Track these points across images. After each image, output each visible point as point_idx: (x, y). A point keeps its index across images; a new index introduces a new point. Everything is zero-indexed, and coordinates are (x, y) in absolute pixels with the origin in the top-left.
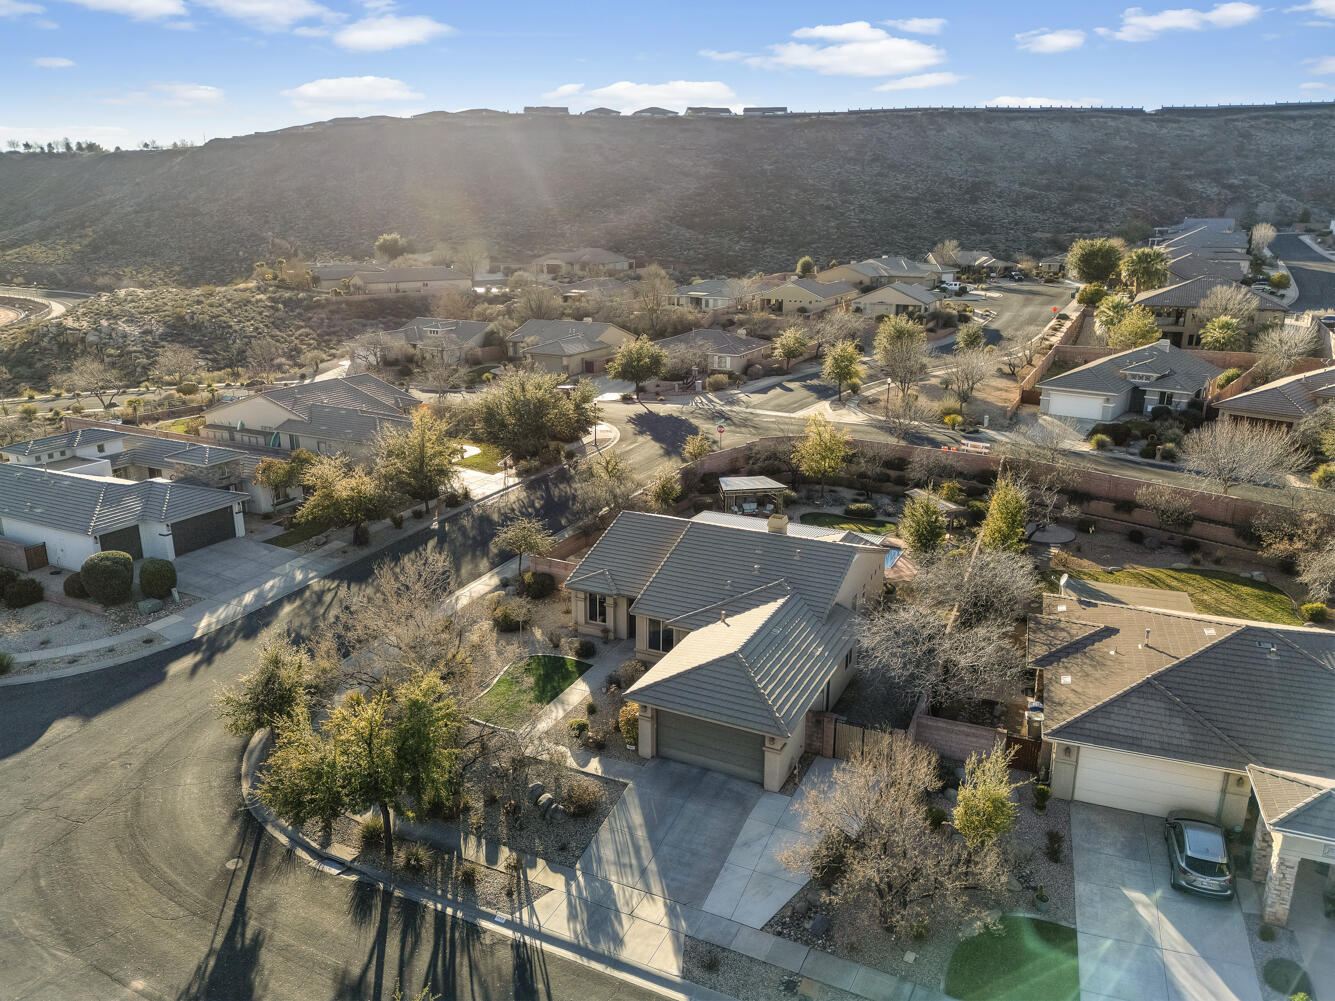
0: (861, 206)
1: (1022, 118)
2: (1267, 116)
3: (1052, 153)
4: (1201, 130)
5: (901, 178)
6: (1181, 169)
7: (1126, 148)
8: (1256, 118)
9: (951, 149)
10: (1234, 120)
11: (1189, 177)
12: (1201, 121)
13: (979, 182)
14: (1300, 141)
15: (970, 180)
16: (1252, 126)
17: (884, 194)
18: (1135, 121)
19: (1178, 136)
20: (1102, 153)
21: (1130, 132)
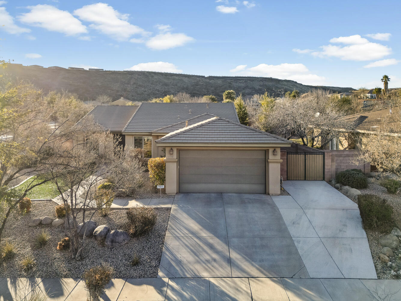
0: (132, 95)
1: (175, 76)
2: (234, 79)
3: (184, 85)
4: (220, 82)
5: (143, 89)
6: (217, 90)
7: (203, 85)
8: (232, 79)
9: (157, 82)
10: (227, 80)
11: (220, 92)
12: (219, 80)
13: (166, 91)
14: (243, 85)
15: (164, 90)
16: (231, 81)
17: (139, 93)
18: (203, 79)
19: (214, 83)
20: (197, 85)
21: (203, 81)
